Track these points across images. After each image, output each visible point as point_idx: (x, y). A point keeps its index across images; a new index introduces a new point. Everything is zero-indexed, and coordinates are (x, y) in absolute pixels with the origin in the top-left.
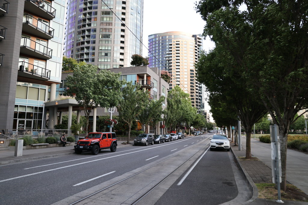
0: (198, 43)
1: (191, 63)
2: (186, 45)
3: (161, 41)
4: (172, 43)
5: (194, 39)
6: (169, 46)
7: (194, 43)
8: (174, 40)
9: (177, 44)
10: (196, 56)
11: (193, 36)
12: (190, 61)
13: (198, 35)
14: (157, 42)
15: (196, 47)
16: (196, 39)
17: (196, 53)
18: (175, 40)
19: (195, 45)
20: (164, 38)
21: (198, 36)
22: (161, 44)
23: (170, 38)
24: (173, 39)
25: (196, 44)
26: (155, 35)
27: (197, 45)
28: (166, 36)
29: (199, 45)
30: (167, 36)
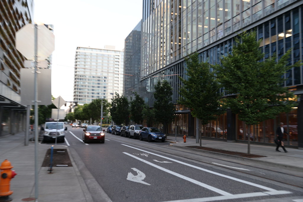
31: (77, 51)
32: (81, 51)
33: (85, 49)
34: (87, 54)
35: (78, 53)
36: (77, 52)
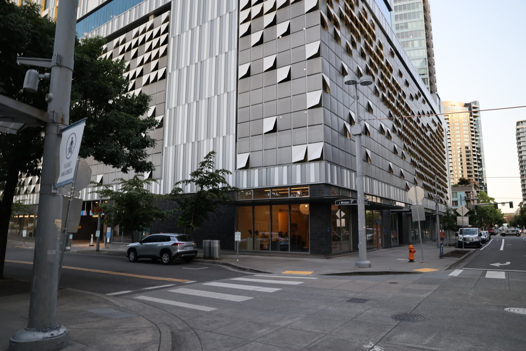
0: (473, 114)
1: (466, 142)
5: (467, 109)
7: (468, 114)
10: (472, 131)
11: (466, 105)
12: (465, 140)
13: (473, 102)
15: (471, 120)
16: (470, 109)
17: (472, 128)
19: (469, 118)
21: (473, 105)
25: (471, 116)
27: (471, 118)
29: (475, 117)
31: (518, 127)
35: (521, 130)
36: (518, 129)
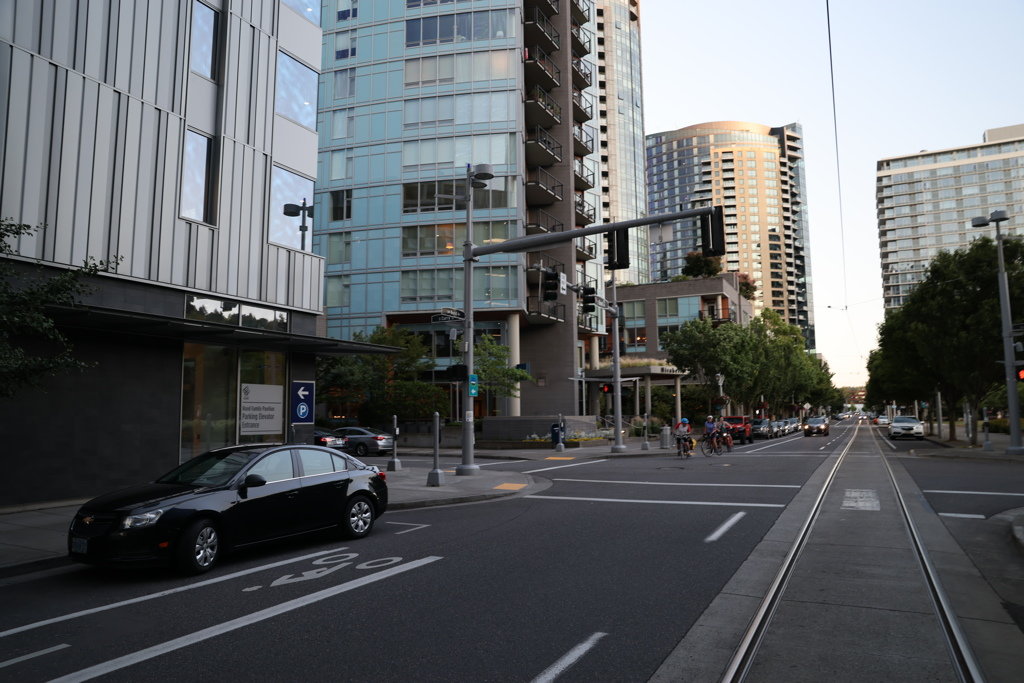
0: (789, 153)
1: (770, 214)
2: (753, 163)
3: (675, 155)
4: (712, 159)
5: (775, 139)
6: (700, 169)
7: (778, 152)
8: (717, 150)
9: (724, 161)
10: (785, 191)
11: (774, 132)
12: (768, 210)
13: (787, 127)
14: (665, 158)
15: (783, 164)
16: (781, 142)
17: (785, 182)
18: (720, 150)
19: (778, 159)
20: (685, 144)
21: (788, 133)
22: (676, 164)
23: (703, 145)
24: (712, 147)
25: (783, 155)
26: (657, 138)
27: (785, 160)
28: (691, 139)
29: (793, 159)
30: (695, 140)
31: (881, 173)
32: (895, 171)
33: (909, 162)
34: (916, 177)
35: (885, 182)
36: (880, 180)
